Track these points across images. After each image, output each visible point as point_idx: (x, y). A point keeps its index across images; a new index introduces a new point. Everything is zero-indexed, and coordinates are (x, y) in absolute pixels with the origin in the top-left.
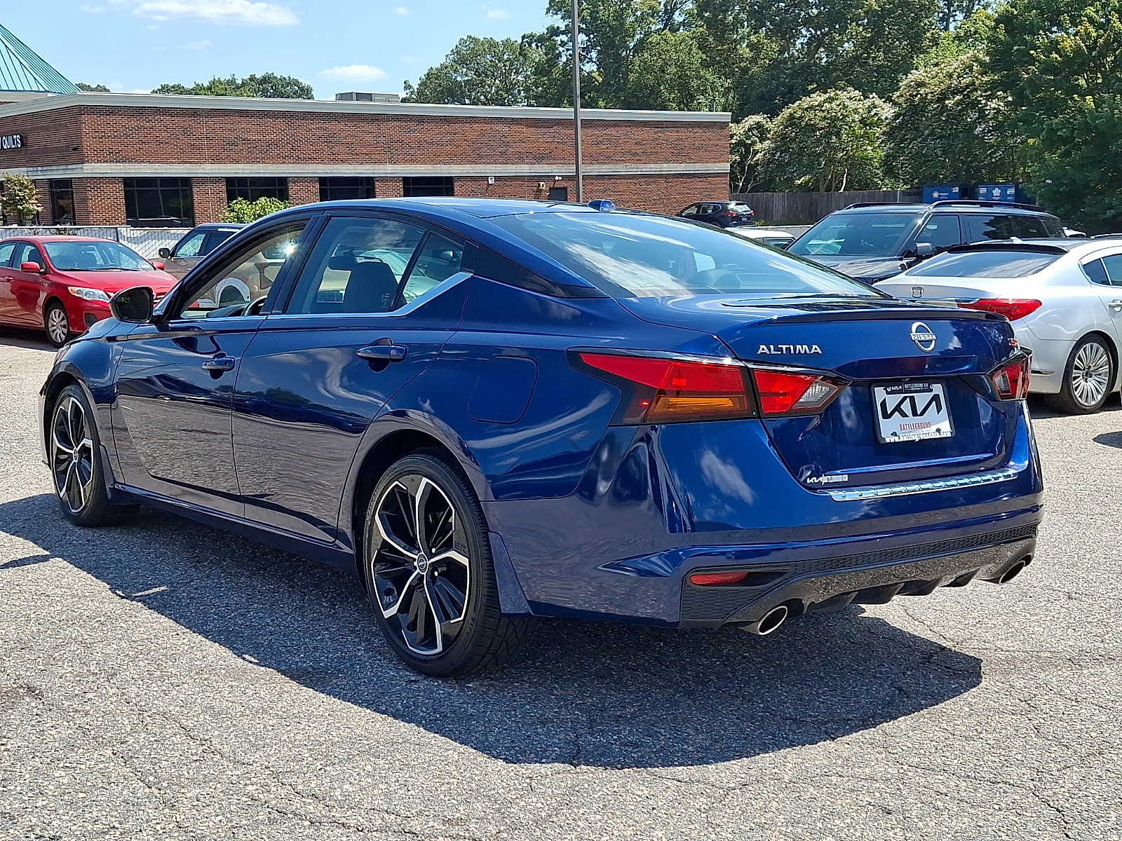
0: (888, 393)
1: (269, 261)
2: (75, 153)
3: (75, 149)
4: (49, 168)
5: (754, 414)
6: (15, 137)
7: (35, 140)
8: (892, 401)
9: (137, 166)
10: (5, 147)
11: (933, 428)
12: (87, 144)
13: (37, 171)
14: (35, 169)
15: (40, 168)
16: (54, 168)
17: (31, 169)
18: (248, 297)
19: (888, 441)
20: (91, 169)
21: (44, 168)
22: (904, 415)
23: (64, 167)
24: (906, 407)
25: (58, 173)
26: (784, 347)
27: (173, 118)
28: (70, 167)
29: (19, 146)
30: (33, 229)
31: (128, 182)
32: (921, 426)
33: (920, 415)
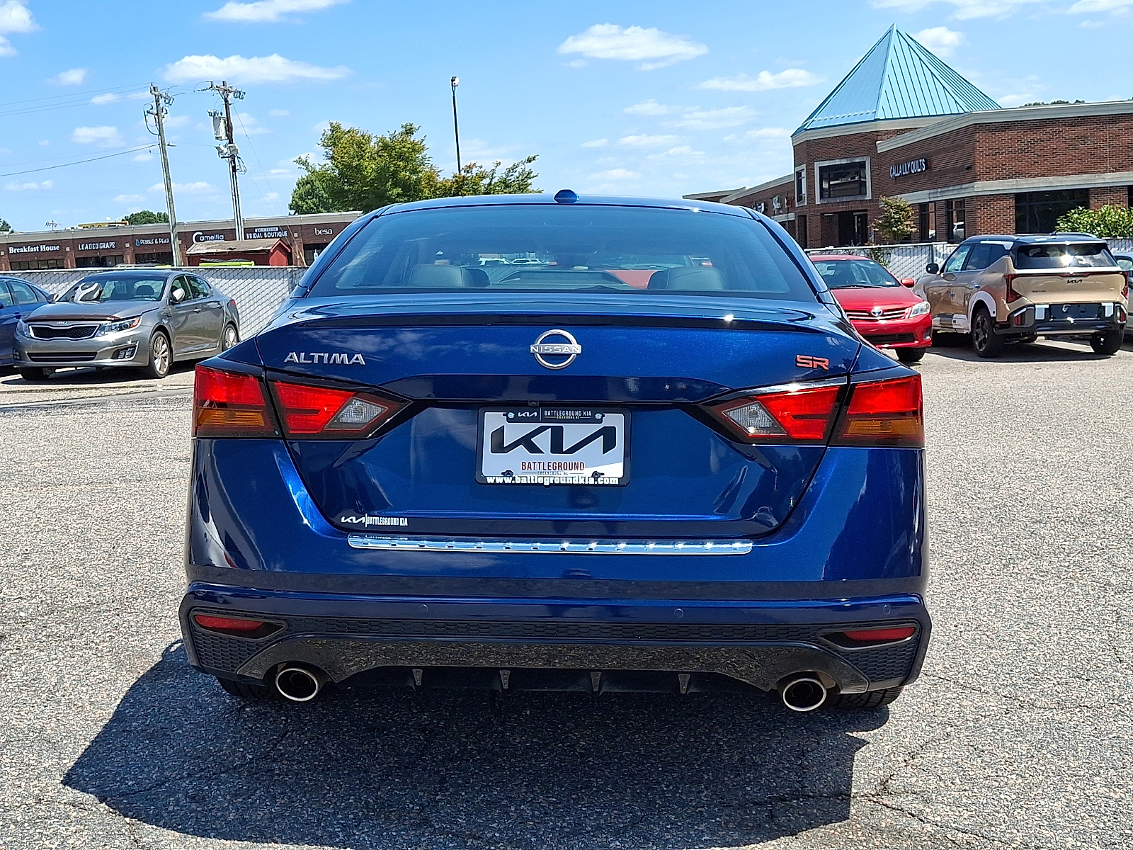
0: (509, 420)
1: (1018, 272)
2: (968, 173)
3: (968, 168)
4: (947, 189)
5: (277, 433)
6: (921, 161)
7: (939, 163)
8: (514, 432)
9: (1030, 180)
10: (913, 172)
11: (588, 472)
12: (980, 162)
13: (937, 192)
14: (936, 190)
15: (939, 190)
16: (951, 188)
17: (932, 191)
18: (994, 312)
19: (490, 480)
20: (982, 187)
21: (943, 190)
22: (534, 449)
23: (958, 187)
24: (544, 440)
25: (953, 194)
26: (316, 355)
27: (1073, 128)
28: (963, 186)
29: (924, 169)
30: (848, 250)
31: (1019, 197)
32: (565, 466)
33: (567, 452)
